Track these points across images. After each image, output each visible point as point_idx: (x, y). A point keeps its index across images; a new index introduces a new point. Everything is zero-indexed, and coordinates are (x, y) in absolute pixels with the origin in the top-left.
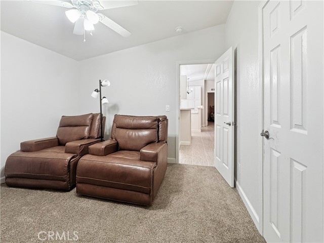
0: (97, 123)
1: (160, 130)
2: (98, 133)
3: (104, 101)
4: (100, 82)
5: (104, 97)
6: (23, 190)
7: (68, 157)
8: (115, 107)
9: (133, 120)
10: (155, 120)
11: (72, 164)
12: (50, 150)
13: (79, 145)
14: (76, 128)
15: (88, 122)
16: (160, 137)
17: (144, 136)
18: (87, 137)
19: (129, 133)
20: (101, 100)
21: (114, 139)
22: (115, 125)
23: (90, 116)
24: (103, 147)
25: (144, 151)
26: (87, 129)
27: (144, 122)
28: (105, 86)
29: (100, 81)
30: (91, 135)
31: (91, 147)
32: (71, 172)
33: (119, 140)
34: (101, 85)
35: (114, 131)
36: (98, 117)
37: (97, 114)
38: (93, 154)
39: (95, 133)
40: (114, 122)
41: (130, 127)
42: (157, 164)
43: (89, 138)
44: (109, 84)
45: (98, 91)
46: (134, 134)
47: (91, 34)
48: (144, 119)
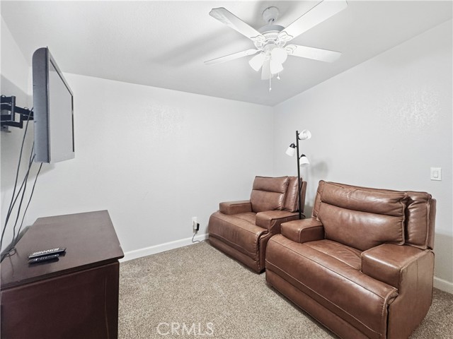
0: (294, 190)
1: (412, 220)
2: (296, 205)
3: (302, 160)
4: (297, 134)
5: (303, 155)
6: (220, 253)
7: (258, 232)
8: (321, 167)
9: (350, 194)
10: (399, 200)
11: (261, 242)
12: (242, 217)
13: (271, 219)
14: (269, 195)
15: (283, 188)
16: (411, 235)
17: (372, 227)
18: (281, 208)
19: (341, 215)
20: (298, 159)
21: (317, 219)
22: (319, 197)
23: (286, 180)
24: (300, 229)
25: (368, 256)
26: (281, 196)
27: (372, 199)
28: (304, 139)
29: (297, 132)
30: (286, 206)
31: (284, 225)
32: (261, 251)
33: (325, 223)
34: (298, 138)
35: (317, 206)
36: (296, 182)
37: (294, 178)
38: (286, 236)
39: (291, 205)
40: (318, 191)
41: (344, 205)
42: (398, 292)
43: (283, 209)
44: (309, 135)
45: (294, 147)
46: (351, 217)
47: (278, 78)
48: (373, 195)
